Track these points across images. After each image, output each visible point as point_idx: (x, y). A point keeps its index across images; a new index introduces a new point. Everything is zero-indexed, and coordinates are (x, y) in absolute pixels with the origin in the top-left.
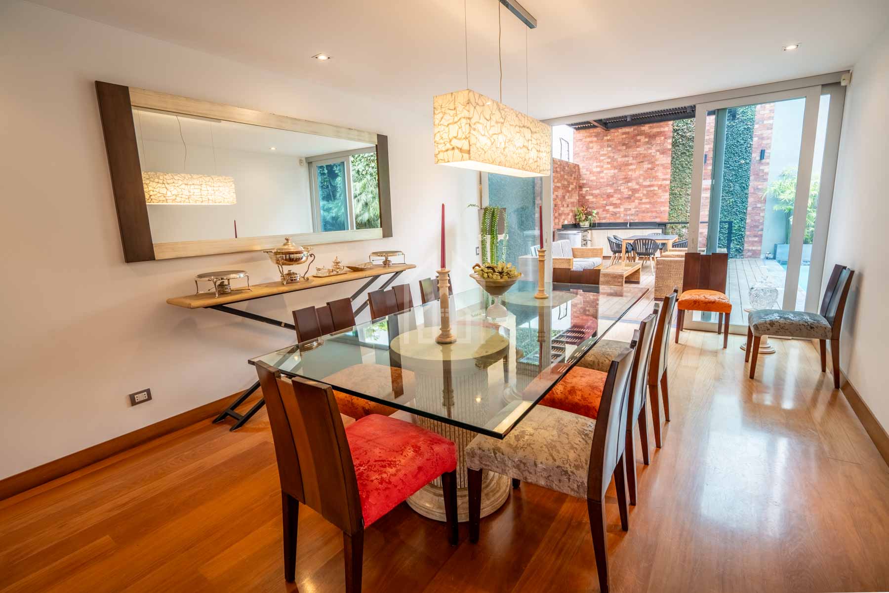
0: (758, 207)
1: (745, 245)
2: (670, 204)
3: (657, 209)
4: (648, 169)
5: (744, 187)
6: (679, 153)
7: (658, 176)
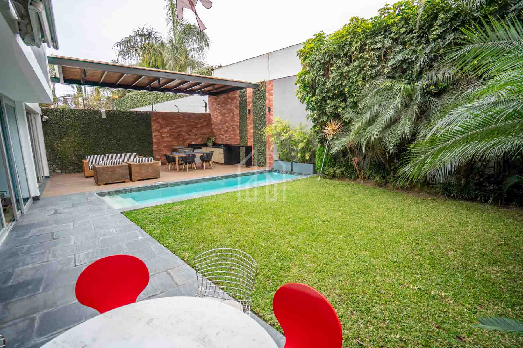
1: (267, 160)
2: (240, 135)
4: (232, 116)
6: (242, 108)
7: (235, 120)
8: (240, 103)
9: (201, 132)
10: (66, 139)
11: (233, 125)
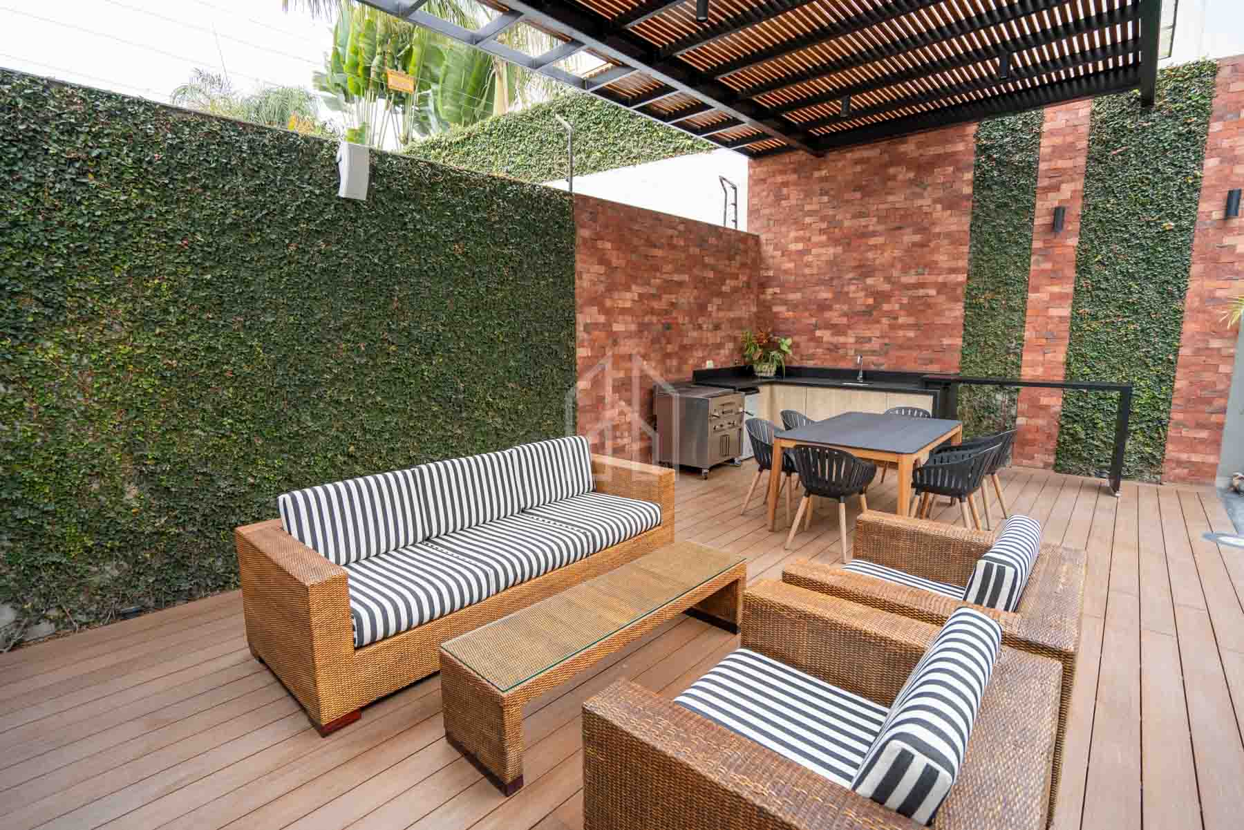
0: (1212, 349)
1: (1170, 447)
2: (965, 330)
3: (934, 342)
4: (914, 244)
5: (1171, 294)
6: (992, 206)
7: (936, 262)
8: (980, 183)
9: (732, 315)
10: (66, 345)
11: (922, 285)
